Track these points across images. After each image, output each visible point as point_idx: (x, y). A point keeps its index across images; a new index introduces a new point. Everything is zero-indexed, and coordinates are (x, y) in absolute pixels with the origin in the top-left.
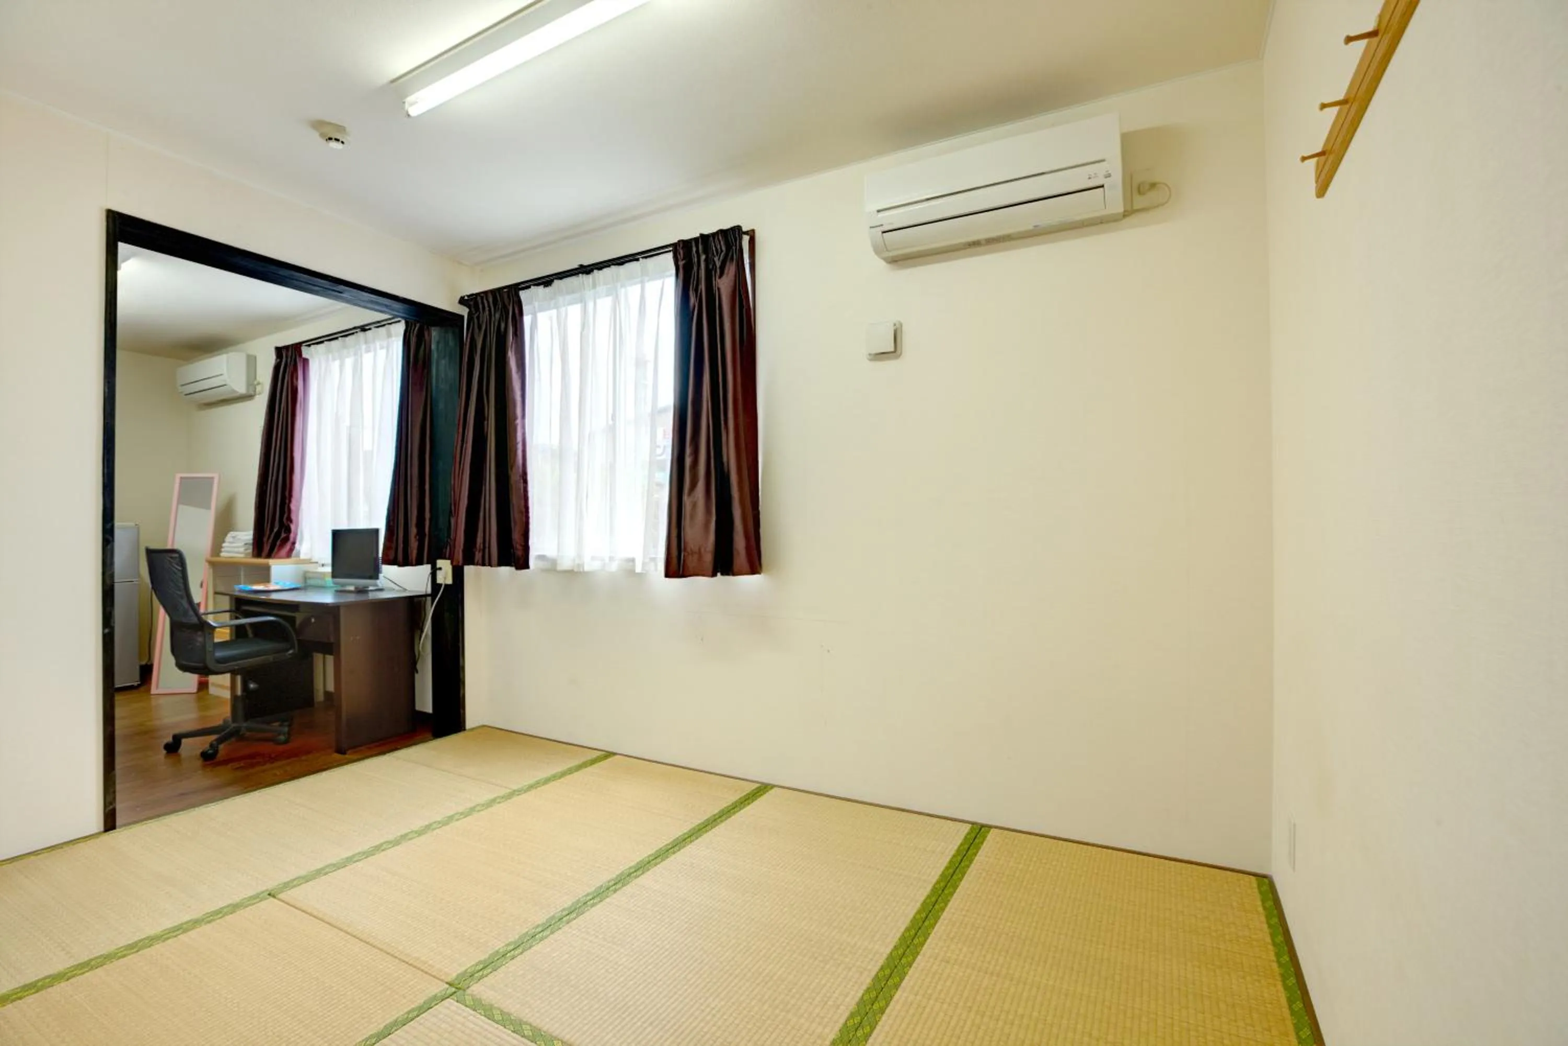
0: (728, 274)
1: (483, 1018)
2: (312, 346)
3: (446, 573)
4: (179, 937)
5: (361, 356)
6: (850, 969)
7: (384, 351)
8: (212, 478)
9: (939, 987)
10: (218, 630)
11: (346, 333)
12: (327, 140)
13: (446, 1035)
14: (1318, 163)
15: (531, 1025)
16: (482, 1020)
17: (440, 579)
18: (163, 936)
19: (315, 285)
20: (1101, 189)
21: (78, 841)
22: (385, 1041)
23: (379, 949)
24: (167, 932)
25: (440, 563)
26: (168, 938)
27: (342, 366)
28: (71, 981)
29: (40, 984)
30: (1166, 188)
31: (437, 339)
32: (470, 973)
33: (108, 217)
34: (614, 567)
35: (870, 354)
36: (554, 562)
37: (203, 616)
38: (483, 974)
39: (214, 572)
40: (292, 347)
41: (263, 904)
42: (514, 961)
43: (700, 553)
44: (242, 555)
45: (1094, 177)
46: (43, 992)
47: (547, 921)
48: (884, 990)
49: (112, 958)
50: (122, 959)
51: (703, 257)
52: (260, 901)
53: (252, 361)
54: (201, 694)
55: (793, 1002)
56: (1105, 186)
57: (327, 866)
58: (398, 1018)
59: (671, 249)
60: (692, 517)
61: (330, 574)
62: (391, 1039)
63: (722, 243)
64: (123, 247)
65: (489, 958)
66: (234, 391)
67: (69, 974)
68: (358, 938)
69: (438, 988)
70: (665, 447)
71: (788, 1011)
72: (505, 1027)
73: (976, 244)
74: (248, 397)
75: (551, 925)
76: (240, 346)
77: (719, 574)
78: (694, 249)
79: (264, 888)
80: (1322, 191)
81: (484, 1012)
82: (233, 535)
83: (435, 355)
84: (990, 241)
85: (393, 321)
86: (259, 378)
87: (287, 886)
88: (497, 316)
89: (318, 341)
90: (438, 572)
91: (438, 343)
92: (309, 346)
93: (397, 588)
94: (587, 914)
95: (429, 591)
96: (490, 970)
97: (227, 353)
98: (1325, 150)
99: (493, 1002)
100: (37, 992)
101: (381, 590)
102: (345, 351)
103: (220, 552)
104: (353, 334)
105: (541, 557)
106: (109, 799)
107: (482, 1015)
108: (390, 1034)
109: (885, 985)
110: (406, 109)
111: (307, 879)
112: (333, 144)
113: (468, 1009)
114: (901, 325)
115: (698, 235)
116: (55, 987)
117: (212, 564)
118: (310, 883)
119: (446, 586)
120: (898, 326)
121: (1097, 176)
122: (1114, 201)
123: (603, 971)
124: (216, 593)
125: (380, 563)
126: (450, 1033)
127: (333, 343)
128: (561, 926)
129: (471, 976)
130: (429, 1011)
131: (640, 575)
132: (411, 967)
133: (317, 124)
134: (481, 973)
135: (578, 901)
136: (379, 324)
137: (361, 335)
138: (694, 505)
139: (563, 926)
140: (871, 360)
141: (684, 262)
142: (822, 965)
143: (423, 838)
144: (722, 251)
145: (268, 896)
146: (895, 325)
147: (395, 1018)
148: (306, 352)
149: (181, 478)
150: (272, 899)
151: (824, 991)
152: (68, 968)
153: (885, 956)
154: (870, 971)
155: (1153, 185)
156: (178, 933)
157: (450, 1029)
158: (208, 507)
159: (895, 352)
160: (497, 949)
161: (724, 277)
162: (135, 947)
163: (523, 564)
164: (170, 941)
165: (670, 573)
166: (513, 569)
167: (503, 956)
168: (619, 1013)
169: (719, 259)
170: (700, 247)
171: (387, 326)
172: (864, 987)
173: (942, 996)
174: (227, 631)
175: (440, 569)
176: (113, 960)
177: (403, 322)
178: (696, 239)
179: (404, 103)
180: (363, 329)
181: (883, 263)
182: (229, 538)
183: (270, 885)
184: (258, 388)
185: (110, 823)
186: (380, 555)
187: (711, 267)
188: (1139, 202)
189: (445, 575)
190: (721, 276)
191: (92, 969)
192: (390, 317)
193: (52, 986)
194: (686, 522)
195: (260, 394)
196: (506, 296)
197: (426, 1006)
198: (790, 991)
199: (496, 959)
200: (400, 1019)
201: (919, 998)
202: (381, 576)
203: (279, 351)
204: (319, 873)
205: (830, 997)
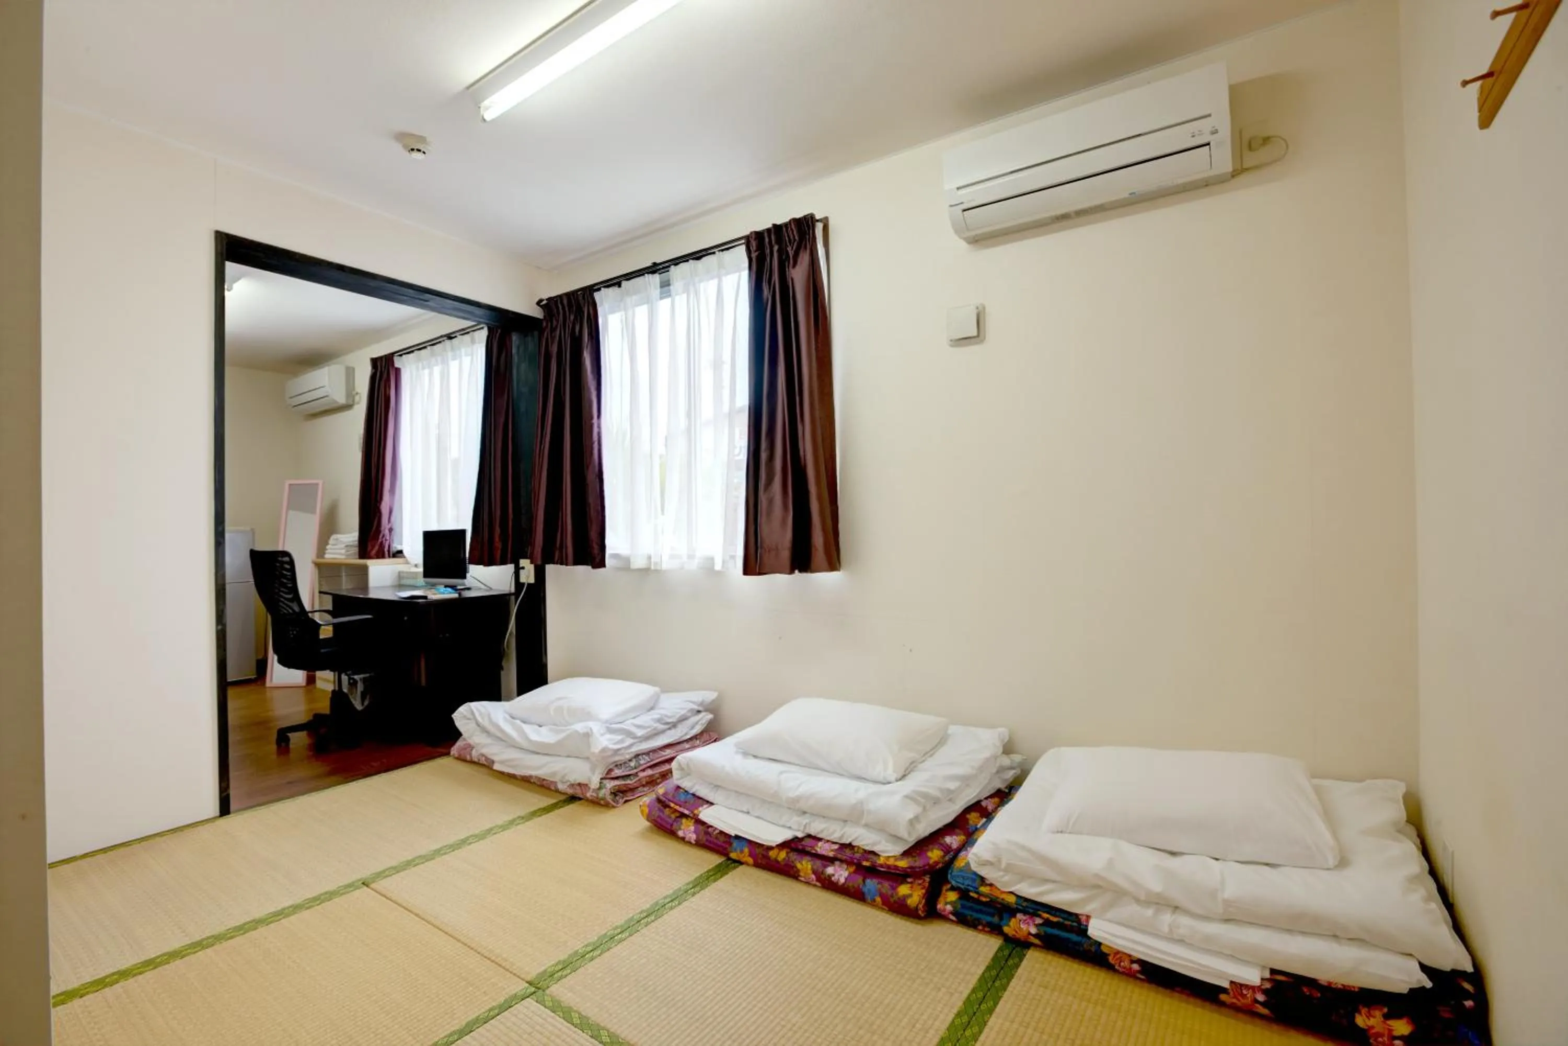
0: (801, 263)
1: (562, 1020)
2: (404, 356)
3: (529, 571)
4: (282, 921)
5: (448, 365)
6: (939, 990)
7: (469, 358)
8: (317, 484)
9: (1037, 1015)
10: (323, 627)
11: (434, 342)
12: (409, 151)
13: (525, 1036)
14: (1482, 87)
15: (608, 1031)
16: (560, 1023)
17: (523, 579)
18: (267, 919)
19: (403, 295)
20: (1208, 147)
21: (197, 824)
22: (467, 1038)
23: (463, 943)
24: (271, 915)
25: (524, 563)
26: (271, 922)
27: (431, 374)
28: (185, 959)
29: (158, 960)
30: (1283, 142)
31: (517, 342)
32: (550, 972)
33: (216, 238)
34: (693, 565)
35: (951, 340)
36: (627, 560)
37: (310, 615)
38: (562, 975)
39: (320, 573)
40: (386, 358)
41: (357, 893)
42: (592, 963)
43: (777, 549)
44: (343, 557)
45: (1199, 135)
46: (160, 968)
47: (626, 922)
48: (977, 1014)
49: (221, 939)
50: (229, 941)
51: (776, 248)
52: (355, 889)
53: (350, 373)
54: (310, 687)
55: (878, 1022)
56: (1211, 144)
57: (417, 857)
58: (479, 1016)
59: (743, 241)
60: (769, 512)
61: (422, 575)
62: (472, 1037)
63: (795, 232)
64: (231, 267)
65: (568, 958)
66: (336, 402)
67: (183, 953)
68: (443, 931)
69: (520, 987)
70: (741, 448)
71: (873, 1033)
72: (583, 1032)
73: (1065, 217)
74: (348, 407)
75: (631, 927)
76: (339, 359)
77: (797, 571)
78: (767, 240)
79: (359, 877)
80: (1486, 121)
81: (563, 1014)
82: (335, 538)
83: (515, 359)
84: (1080, 213)
85: (476, 328)
86: (358, 389)
87: (381, 875)
88: (572, 317)
89: (409, 351)
90: (521, 572)
91: (518, 348)
92: (401, 355)
93: (483, 586)
94: (665, 917)
95: (513, 590)
96: (569, 971)
97: (328, 365)
98: (1492, 70)
99: (572, 1005)
100: (155, 968)
101: (469, 589)
102: (433, 360)
103: (324, 553)
104: (440, 342)
105: (616, 556)
106: (224, 785)
107: (560, 1017)
108: (471, 1031)
109: (977, 1009)
110: (482, 113)
111: (397, 869)
112: (416, 155)
113: (546, 1010)
114: (984, 308)
115: (769, 226)
116: (171, 964)
117: (318, 565)
118: (402, 873)
119: (529, 585)
120: (980, 308)
121: (1202, 134)
122: (1223, 159)
123: (681, 978)
124: (320, 592)
125: (468, 563)
126: (530, 1034)
127: (423, 351)
128: (640, 928)
129: (551, 976)
130: (509, 1010)
131: (719, 573)
132: (493, 964)
133: (401, 137)
134: (560, 974)
135: (657, 903)
136: (464, 332)
137: (448, 342)
138: (771, 501)
139: (642, 928)
140: (952, 346)
141: (757, 253)
142: (909, 983)
143: (506, 833)
144: (795, 240)
145: (362, 885)
146: (977, 308)
147: (477, 1015)
148: (398, 362)
149: (290, 485)
150: (365, 888)
151: (911, 1013)
152: (183, 947)
153: (977, 977)
154: (961, 993)
155: (1266, 140)
156: (280, 917)
157: (530, 1030)
158: (314, 512)
159: (978, 336)
160: (576, 949)
161: (797, 267)
162: (243, 929)
163: (598, 561)
164: (272, 925)
165: (747, 571)
166: (590, 567)
167: (582, 957)
168: (697, 1024)
169: (792, 248)
170: (773, 237)
171: (471, 333)
172: (955, 1011)
173: (1041, 1025)
174: (330, 628)
175: (523, 568)
176: (222, 941)
177: (486, 329)
178: (768, 230)
179: (479, 107)
180: (450, 337)
181: (963, 244)
182: (332, 541)
183: (365, 874)
184: (357, 398)
185: (225, 809)
186: (467, 555)
187: (784, 257)
188: (1250, 159)
189: (528, 575)
190: (794, 266)
191: (203, 948)
192: (474, 323)
193: (169, 963)
194: (762, 519)
195: (358, 403)
196: (581, 298)
197: (506, 1005)
198: (875, 1010)
199: (575, 959)
200: (481, 1017)
201: (1015, 1026)
202: (468, 575)
203: (375, 362)
204: (408, 864)
205: (917, 1021)
